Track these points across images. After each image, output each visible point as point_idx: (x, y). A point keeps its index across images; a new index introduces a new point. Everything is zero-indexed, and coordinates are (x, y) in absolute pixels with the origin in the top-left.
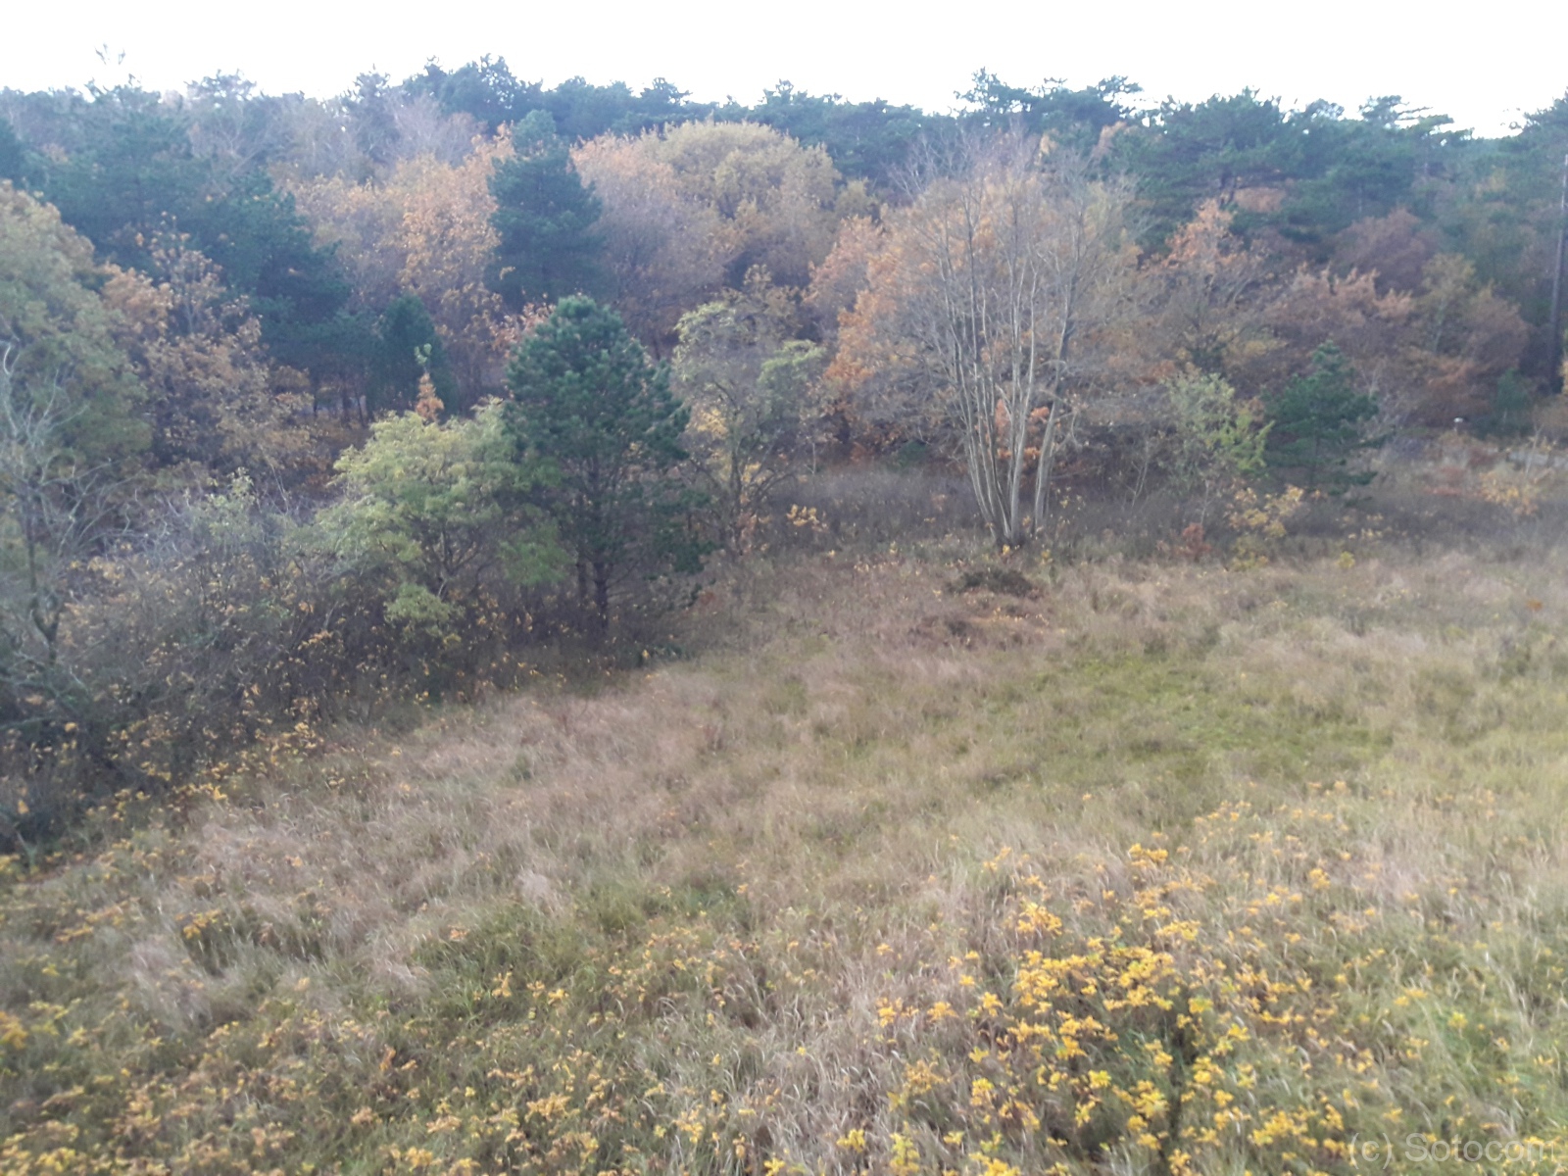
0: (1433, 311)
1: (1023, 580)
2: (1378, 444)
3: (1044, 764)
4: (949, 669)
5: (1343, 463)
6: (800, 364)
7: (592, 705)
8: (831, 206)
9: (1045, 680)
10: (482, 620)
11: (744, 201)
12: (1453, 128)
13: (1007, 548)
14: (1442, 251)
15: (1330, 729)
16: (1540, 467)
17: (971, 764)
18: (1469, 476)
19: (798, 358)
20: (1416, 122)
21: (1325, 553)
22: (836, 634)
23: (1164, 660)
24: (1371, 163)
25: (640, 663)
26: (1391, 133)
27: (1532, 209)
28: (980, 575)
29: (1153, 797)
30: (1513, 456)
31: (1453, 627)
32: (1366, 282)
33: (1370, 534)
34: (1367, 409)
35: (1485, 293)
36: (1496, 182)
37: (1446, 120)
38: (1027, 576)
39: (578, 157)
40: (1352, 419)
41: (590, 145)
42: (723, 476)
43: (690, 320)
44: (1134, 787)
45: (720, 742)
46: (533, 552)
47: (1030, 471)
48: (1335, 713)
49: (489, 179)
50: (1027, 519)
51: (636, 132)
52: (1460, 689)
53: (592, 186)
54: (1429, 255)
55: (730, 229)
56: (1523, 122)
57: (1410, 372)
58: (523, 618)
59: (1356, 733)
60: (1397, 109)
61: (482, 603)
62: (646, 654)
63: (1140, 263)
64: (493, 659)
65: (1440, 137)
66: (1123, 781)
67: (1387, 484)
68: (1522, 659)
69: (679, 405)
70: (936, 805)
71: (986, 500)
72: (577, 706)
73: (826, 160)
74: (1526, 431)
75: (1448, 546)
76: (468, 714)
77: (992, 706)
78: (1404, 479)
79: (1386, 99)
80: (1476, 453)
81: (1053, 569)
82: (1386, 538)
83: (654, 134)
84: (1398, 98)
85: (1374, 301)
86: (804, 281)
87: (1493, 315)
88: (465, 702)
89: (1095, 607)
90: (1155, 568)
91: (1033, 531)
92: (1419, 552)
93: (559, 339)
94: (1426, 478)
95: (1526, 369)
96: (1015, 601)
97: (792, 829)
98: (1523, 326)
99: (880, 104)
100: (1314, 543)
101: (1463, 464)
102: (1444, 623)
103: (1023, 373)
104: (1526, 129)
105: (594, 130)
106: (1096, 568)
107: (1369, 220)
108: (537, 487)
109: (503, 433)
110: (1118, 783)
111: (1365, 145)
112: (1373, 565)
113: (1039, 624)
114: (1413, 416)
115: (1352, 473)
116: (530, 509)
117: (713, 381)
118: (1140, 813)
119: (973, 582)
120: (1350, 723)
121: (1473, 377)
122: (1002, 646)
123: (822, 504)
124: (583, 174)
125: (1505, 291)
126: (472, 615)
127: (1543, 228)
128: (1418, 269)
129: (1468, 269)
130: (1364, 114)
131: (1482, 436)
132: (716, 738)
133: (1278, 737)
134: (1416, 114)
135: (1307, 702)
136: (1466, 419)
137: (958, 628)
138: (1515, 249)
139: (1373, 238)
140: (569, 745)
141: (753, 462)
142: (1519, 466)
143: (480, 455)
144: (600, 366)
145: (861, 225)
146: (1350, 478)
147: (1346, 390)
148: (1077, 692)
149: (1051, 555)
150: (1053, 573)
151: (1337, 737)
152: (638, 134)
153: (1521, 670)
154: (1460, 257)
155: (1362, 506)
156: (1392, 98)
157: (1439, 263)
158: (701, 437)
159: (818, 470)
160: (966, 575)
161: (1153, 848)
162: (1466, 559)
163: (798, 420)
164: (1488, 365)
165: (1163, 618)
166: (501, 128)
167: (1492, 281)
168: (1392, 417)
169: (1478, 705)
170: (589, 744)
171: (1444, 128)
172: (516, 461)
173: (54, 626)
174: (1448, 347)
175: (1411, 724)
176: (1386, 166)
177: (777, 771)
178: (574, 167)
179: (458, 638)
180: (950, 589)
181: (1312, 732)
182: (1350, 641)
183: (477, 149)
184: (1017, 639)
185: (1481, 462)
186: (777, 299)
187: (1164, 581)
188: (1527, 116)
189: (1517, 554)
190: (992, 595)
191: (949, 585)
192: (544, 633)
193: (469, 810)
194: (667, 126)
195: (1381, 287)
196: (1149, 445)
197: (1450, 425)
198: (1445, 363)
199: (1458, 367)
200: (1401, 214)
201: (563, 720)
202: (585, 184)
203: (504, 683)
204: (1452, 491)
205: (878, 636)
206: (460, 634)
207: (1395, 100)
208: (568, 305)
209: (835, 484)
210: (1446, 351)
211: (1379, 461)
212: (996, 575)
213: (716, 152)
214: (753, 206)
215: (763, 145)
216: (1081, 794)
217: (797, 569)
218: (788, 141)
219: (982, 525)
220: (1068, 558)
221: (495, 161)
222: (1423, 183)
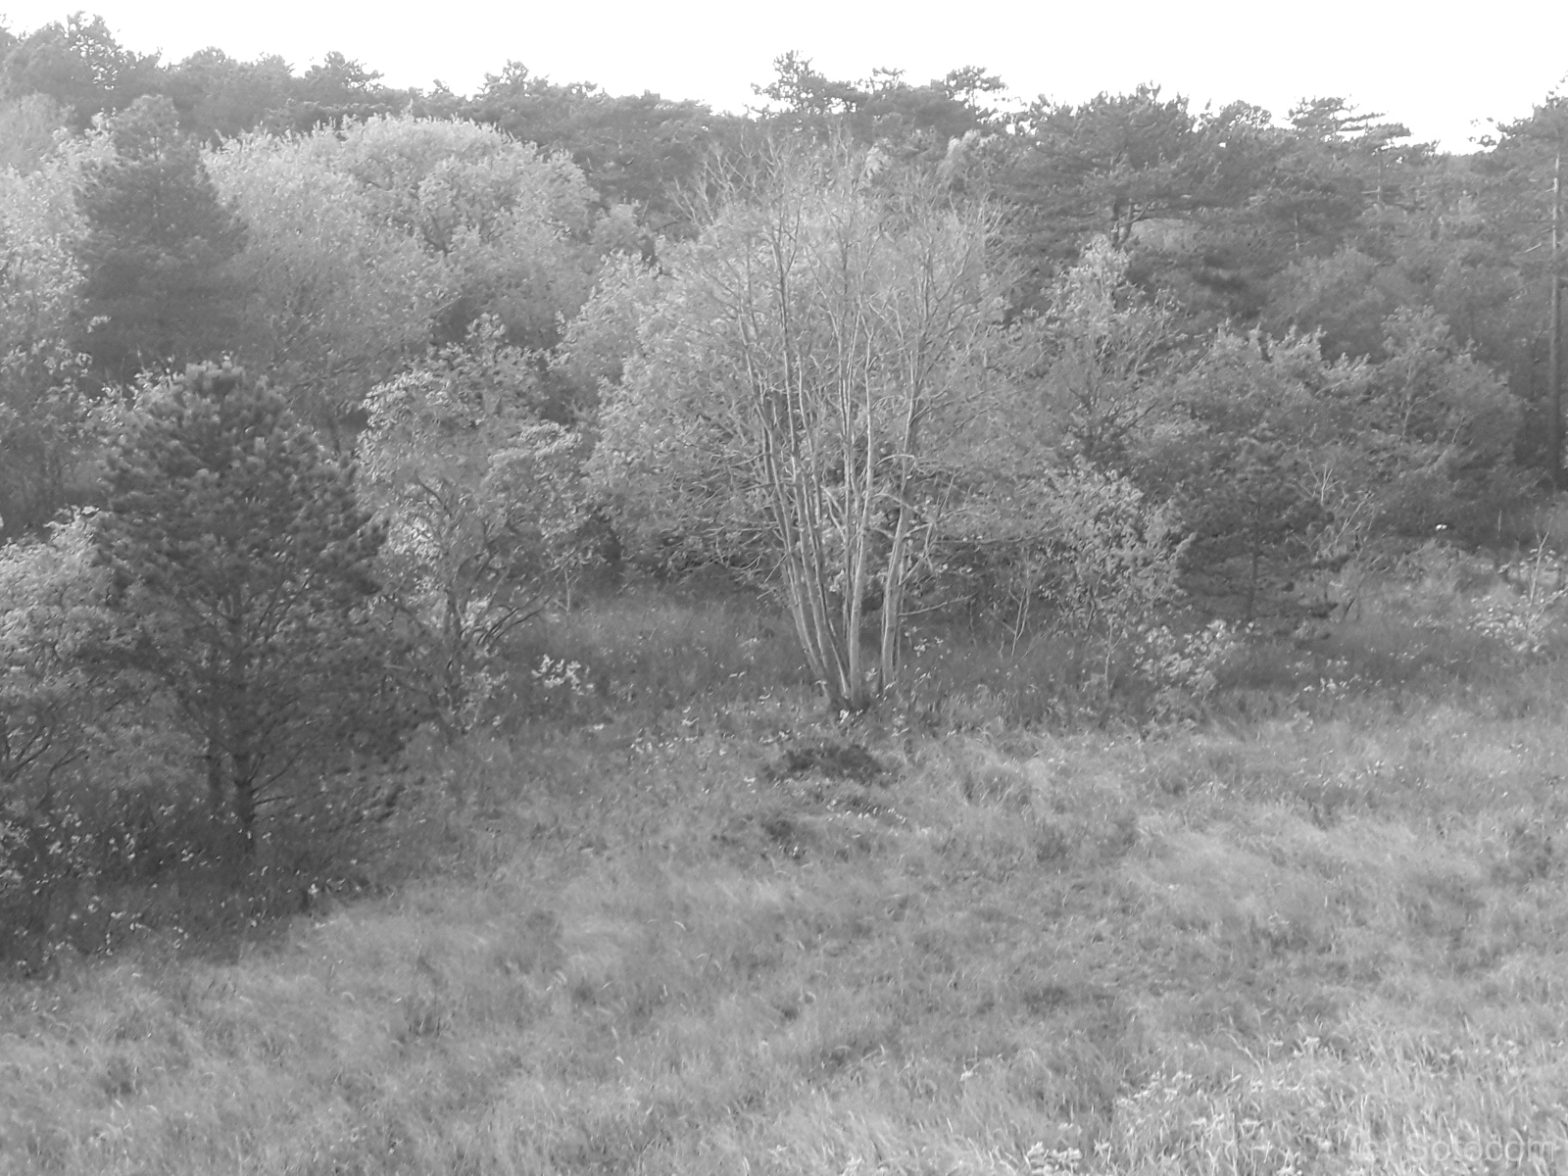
0: (1399, 381)
1: (869, 759)
2: (1336, 566)
3: (906, 1029)
4: (768, 893)
5: (1290, 587)
6: (545, 457)
7: (225, 973)
8: (586, 237)
9: (903, 904)
10: (55, 848)
11: (462, 228)
12: (1410, 142)
13: (845, 714)
14: (1405, 303)
15: (1294, 960)
16: (1548, 590)
17: (802, 1035)
18: (1458, 603)
19: (544, 449)
20: (1361, 133)
21: (1274, 713)
22: (605, 847)
23: (1064, 869)
24: (1309, 186)
25: (305, 904)
26: (1330, 148)
27: (1517, 248)
28: (809, 752)
29: (1058, 1070)
30: (1513, 574)
31: (1449, 812)
32: (1308, 344)
33: (1332, 685)
34: (1316, 516)
35: (1464, 357)
37: (1403, 132)
38: (875, 753)
39: (212, 161)
40: (1300, 529)
41: (231, 144)
42: (435, 621)
43: (383, 394)
44: (1031, 1057)
45: (429, 1020)
46: (137, 740)
47: (872, 604)
48: (1297, 939)
49: (76, 192)
50: (870, 675)
51: (305, 125)
52: (1462, 897)
53: (233, 206)
54: (1389, 308)
55: (439, 264)
56: (1497, 137)
57: (1372, 464)
58: (120, 841)
59: (1329, 966)
60: (1340, 115)
61: (56, 821)
62: (314, 890)
64: (74, 907)
65: (1396, 152)
66: (1015, 1049)
67: (1352, 615)
68: (1542, 853)
69: (367, 517)
70: (753, 1101)
71: (815, 645)
72: (201, 977)
73: (577, 173)
74: (1527, 542)
75: (1435, 698)
76: (32, 995)
77: (832, 944)
78: (1375, 608)
79: (1322, 103)
80: (1465, 571)
81: (909, 742)
82: (1353, 690)
83: (329, 130)
84: (1339, 102)
85: (1321, 369)
86: (550, 338)
87: (1476, 388)
88: (28, 976)
89: (969, 797)
90: (1047, 737)
91: (880, 688)
92: (1398, 708)
93: (184, 423)
94: (1403, 606)
95: (1522, 458)
96: (859, 790)
97: (539, 1151)
98: (1514, 403)
99: (650, 100)
100: (1257, 698)
101: (1450, 588)
102: (1438, 804)
103: (859, 470)
104: (1503, 143)
105: (238, 122)
106: (967, 740)
107: (1309, 262)
108: (145, 642)
109: (95, 564)
110: (1009, 1051)
111: (1299, 161)
112: (1337, 729)
113: (890, 822)
114: (1380, 524)
115: (1306, 602)
116: (131, 676)
117: (417, 482)
118: (1040, 1095)
119: (800, 764)
120: (1321, 951)
121: (1456, 470)
122: (843, 855)
123: (584, 654)
124: (221, 186)
125: (1490, 354)
126: (39, 841)
127: (1532, 271)
128: (1377, 329)
129: (1440, 327)
130: (1295, 122)
131: (1472, 549)
132: (423, 1016)
133: (1224, 976)
134: (1362, 123)
135: (1261, 924)
136: (1450, 526)
137: (780, 831)
138: (1499, 300)
139: (1316, 287)
140: (192, 1037)
141: (480, 596)
142: (1522, 588)
143: (57, 596)
144: (251, 459)
145: (627, 264)
146: (1301, 608)
147: (1290, 491)
148: (947, 919)
149: (907, 723)
150: (909, 750)
151: (1305, 972)
152: (309, 130)
153: (1542, 868)
154: (1429, 311)
155: (1322, 648)
156: (1331, 100)
157: (1402, 318)
158: (398, 563)
159: (576, 605)
160: (791, 753)
161: (1061, 1148)
162: (1463, 716)
163: (539, 536)
164: (1475, 453)
165: (1060, 809)
166: (97, 119)
167: (1471, 342)
168: (1353, 524)
169: (1489, 919)
170: (223, 1035)
171: (1398, 142)
172: (114, 604)
174: (1421, 429)
175: (1400, 949)
176: (1326, 189)
177: (516, 1062)
178: (207, 177)
179: (17, 877)
180: (768, 774)
181: (1271, 966)
182: (1313, 835)
183: (61, 148)
184: (863, 846)
185: (1473, 583)
186: (515, 367)
187: (1061, 757)
188: (1502, 128)
189: (1525, 708)
190: (827, 781)
191: (767, 768)
192: (156, 864)
193: (32, 1148)
194: (345, 118)
195: (1329, 350)
196: (1032, 568)
197: (1427, 533)
198: (1420, 451)
199: (1436, 457)
200: (1350, 253)
201: (183, 1000)
202: (224, 202)
203: (91, 943)
204: (1437, 623)
205: (666, 847)
206: (21, 871)
207: (1334, 104)
208: (201, 374)
209: (598, 624)
210: (1419, 434)
211: (1339, 587)
212: (832, 752)
213: (418, 158)
214: (474, 235)
215: (486, 150)
216: (959, 1071)
217: (547, 752)
218: (518, 145)
219: (811, 682)
220: (930, 725)
221: (90, 166)
222: (1375, 212)
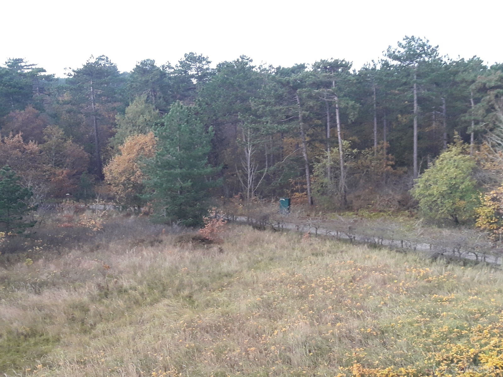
0: (50, 149)
2: (35, 208)
5: (21, 218)
12: (46, 74)
14: (50, 125)
15: (32, 341)
16: (101, 211)
18: (75, 217)
20: (30, 70)
21: (18, 260)
24: (15, 87)
26: (21, 74)
30: (91, 207)
31: (77, 283)
32: (18, 137)
33: (38, 248)
34: (28, 194)
35: (70, 141)
36: (66, 97)
37: (44, 70)
40: (22, 199)
48: (33, 333)
54: (45, 126)
56: (73, 73)
57: (45, 175)
59: (44, 340)
60: (23, 64)
65: (42, 77)
67: (42, 225)
68: (106, 291)
74: (94, 197)
75: (70, 249)
78: (49, 222)
79: (16, 60)
80: (76, 207)
82: (45, 249)
84: (22, 60)
85: (24, 146)
87: (74, 151)
92: (59, 253)
94: (59, 220)
95: (90, 171)
98: (86, 155)
100: (14, 256)
101: (72, 213)
102: (73, 282)
104: (75, 76)
107: (17, 111)
111: (10, 79)
112: (41, 262)
114: (49, 195)
115: (27, 222)
120: (41, 336)
121: (70, 176)
125: (78, 140)
127: (87, 115)
128: (42, 132)
129: (61, 132)
130: (8, 65)
131: (78, 201)
134: (30, 67)
135: (20, 331)
136: (71, 194)
138: (78, 124)
139: (20, 119)
142: (94, 211)
146: (25, 224)
147: (18, 186)
151: (36, 344)
153: (106, 295)
154: (57, 127)
155: (33, 236)
156: (19, 60)
157: (49, 129)
162: (79, 252)
164: (76, 171)
167: (71, 136)
168: (40, 195)
171: (43, 74)
174: (58, 164)
175: (66, 330)
176: (21, 88)
181: (24, 344)
182: (34, 298)
185: (79, 211)
188: (74, 71)
189: (98, 247)
195: (26, 139)
197: (64, 197)
198: (58, 171)
199: (62, 173)
200: (30, 108)
204: (69, 225)
210: (58, 166)
211: (37, 216)
222: (37, 96)
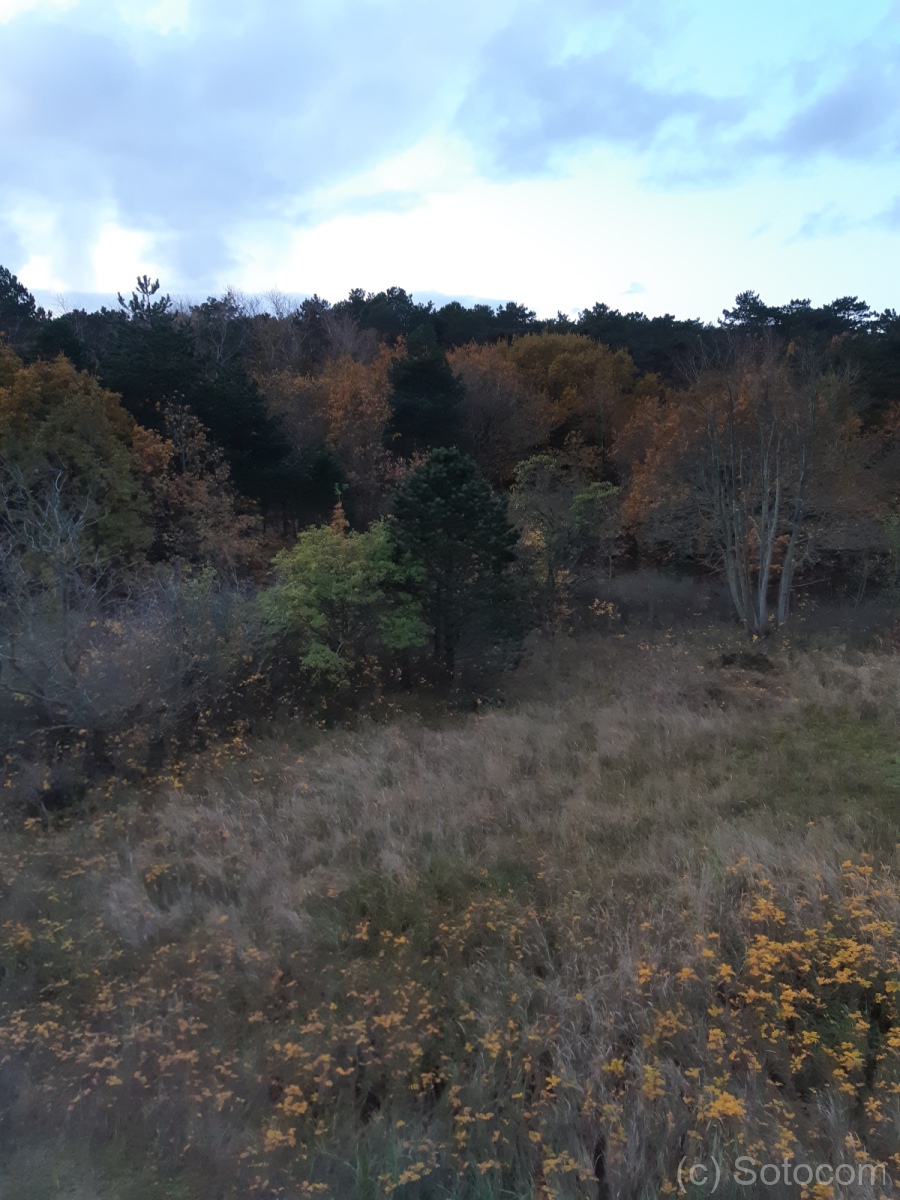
1: (767, 661)
3: (778, 799)
4: (706, 724)
6: (602, 498)
7: (439, 737)
8: (630, 391)
9: (782, 735)
10: (366, 672)
11: (568, 388)
13: (755, 637)
17: (722, 794)
19: (601, 494)
22: (622, 695)
23: (876, 725)
25: (474, 708)
28: (734, 655)
29: (863, 827)
38: (771, 659)
39: (451, 357)
41: (459, 350)
42: (543, 579)
43: (523, 466)
44: (850, 818)
45: (530, 768)
46: (403, 625)
47: (775, 581)
49: (389, 371)
50: (772, 617)
51: (493, 340)
53: (460, 376)
55: (556, 407)
58: (395, 672)
61: (367, 660)
62: (479, 702)
63: (862, 432)
64: (372, 699)
66: (840, 814)
69: (512, 526)
70: (692, 824)
71: (741, 601)
72: (427, 735)
73: (629, 358)
76: (351, 737)
77: (739, 753)
81: (791, 654)
83: (505, 342)
86: (608, 442)
88: (350, 729)
89: (823, 685)
90: (871, 656)
91: (777, 625)
93: (431, 476)
96: (759, 676)
97: (581, 834)
99: (668, 318)
103: (771, 508)
105: (462, 340)
106: (825, 655)
108: (410, 579)
109: (388, 542)
110: (836, 816)
113: (778, 693)
116: (403, 595)
117: (538, 510)
118: (852, 838)
119: (728, 661)
122: (750, 709)
123: (616, 600)
124: (454, 369)
126: (359, 668)
132: (527, 764)
137: (715, 693)
140: (420, 762)
141: (565, 568)
143: (372, 557)
144: (461, 494)
145: (651, 403)
148: (806, 745)
149: (790, 644)
150: (791, 658)
152: (495, 342)
158: (528, 549)
159: (613, 576)
160: (724, 656)
161: (861, 865)
163: (598, 538)
165: (875, 693)
166: (399, 338)
170: (435, 763)
172: (396, 561)
173: (77, 663)
177: (571, 792)
178: (448, 364)
179: (348, 683)
180: (710, 665)
183: (382, 352)
184: (761, 705)
186: (588, 456)
187: (879, 667)
190: (743, 671)
191: (710, 663)
192: (407, 684)
193: (348, 805)
194: (514, 335)
196: (867, 566)
201: (417, 745)
202: (455, 375)
203: (379, 716)
205: (654, 698)
206: (351, 681)
208: (439, 453)
209: (628, 585)
212: (746, 656)
213: (547, 353)
214: (574, 391)
215: (583, 348)
216: (806, 821)
217: (594, 647)
218: (600, 346)
219: (737, 619)
220: (803, 646)
221: (394, 360)
